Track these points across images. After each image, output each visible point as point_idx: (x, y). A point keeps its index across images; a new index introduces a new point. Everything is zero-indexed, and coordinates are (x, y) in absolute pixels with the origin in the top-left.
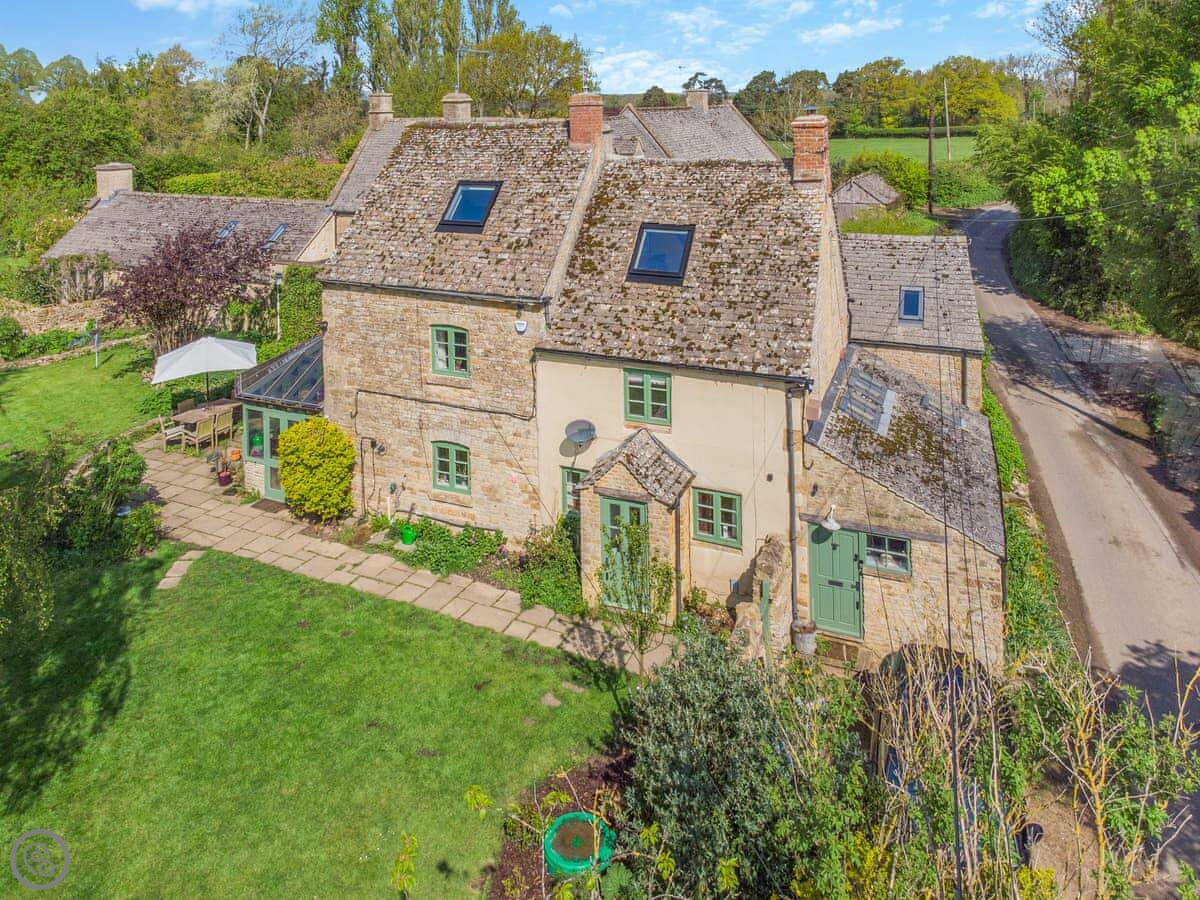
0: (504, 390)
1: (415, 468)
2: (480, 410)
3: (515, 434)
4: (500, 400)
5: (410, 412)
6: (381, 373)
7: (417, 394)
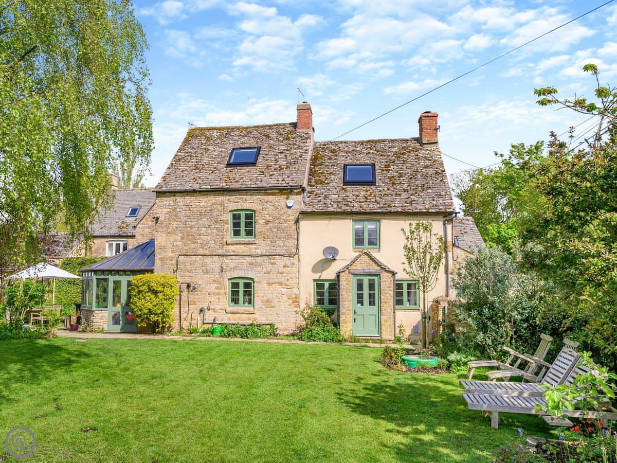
0: (278, 242)
1: (217, 297)
2: (262, 256)
3: (284, 267)
4: (275, 248)
5: (214, 264)
6: (194, 243)
7: (220, 252)
